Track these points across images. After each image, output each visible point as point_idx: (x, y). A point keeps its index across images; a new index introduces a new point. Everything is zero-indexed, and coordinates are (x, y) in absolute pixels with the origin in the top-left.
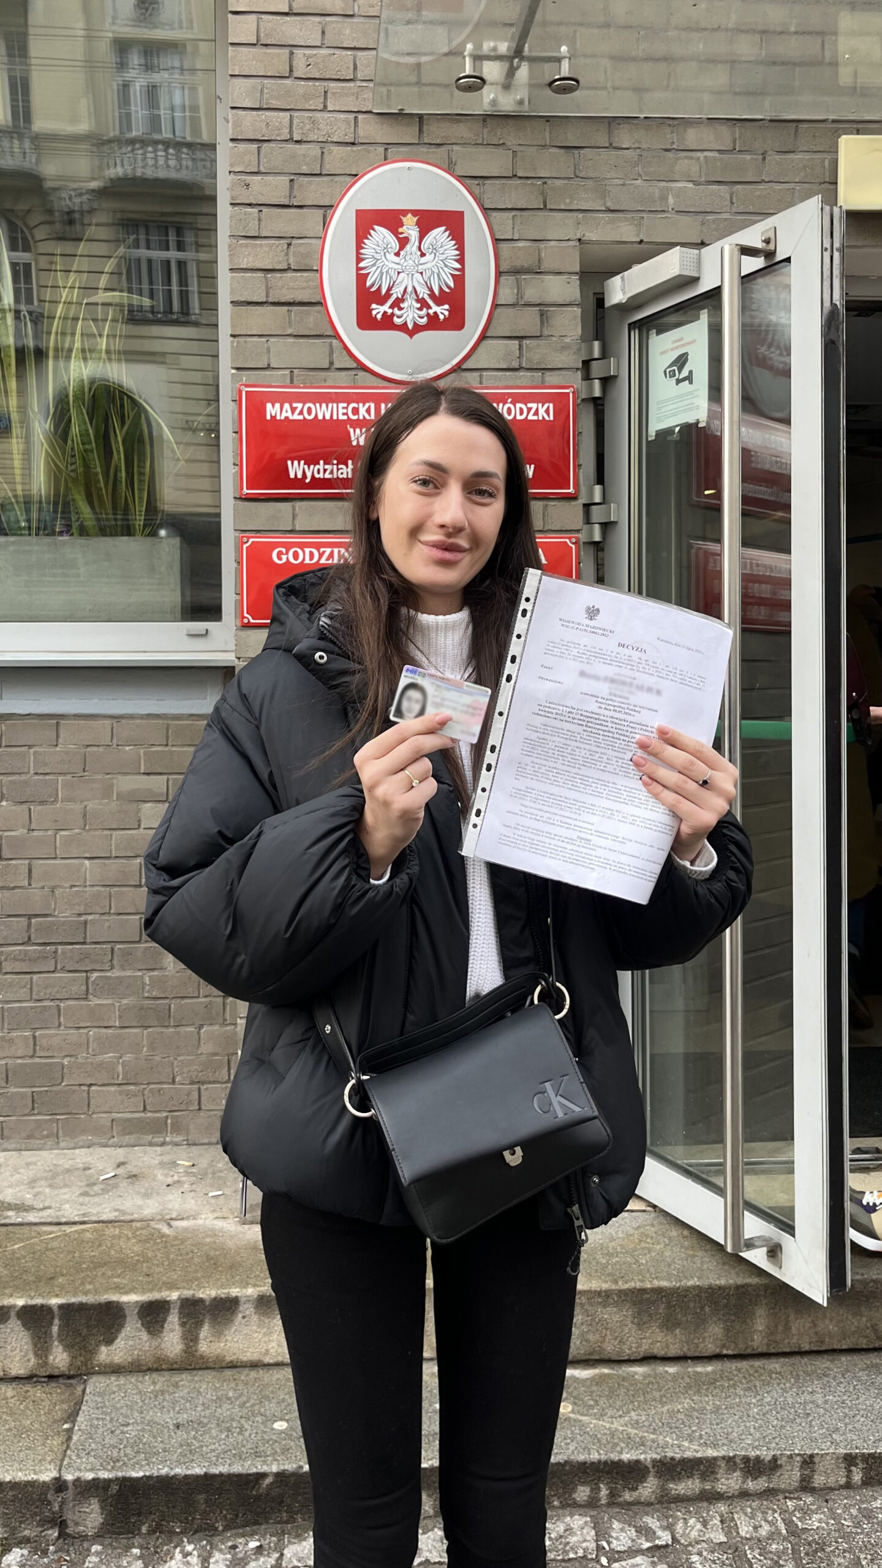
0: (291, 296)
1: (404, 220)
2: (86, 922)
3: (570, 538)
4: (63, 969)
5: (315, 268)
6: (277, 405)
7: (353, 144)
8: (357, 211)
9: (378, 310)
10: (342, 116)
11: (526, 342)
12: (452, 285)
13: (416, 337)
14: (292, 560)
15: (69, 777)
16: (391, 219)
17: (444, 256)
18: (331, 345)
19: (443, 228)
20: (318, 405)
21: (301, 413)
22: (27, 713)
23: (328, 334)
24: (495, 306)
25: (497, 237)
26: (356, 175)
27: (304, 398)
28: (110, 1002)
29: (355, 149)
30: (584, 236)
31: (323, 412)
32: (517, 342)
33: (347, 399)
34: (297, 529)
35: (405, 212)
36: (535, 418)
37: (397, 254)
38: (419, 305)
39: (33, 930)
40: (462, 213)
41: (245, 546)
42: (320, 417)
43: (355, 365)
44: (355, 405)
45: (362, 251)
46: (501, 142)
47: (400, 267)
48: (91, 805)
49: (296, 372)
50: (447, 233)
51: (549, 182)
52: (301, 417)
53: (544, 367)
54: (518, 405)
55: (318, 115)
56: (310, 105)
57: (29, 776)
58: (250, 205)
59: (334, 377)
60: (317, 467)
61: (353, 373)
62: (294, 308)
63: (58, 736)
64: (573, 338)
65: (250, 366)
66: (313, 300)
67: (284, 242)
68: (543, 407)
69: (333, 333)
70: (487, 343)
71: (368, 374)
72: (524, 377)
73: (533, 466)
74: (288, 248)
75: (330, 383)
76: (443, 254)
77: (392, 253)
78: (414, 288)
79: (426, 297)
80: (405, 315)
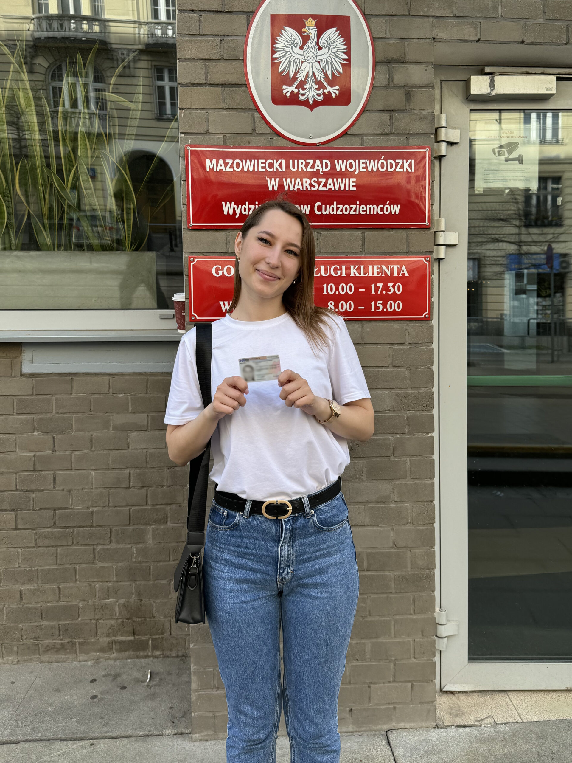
0: (223, 80)
1: (306, 22)
2: (92, 512)
3: (425, 258)
4: (78, 543)
5: (241, 58)
6: (214, 161)
8: (272, 16)
9: (288, 90)
11: (395, 114)
12: (341, 71)
13: (316, 110)
14: (226, 274)
15: (80, 415)
16: (297, 22)
17: (335, 50)
18: (254, 117)
19: (335, 29)
20: (243, 161)
21: (232, 167)
22: (51, 372)
23: (250, 108)
24: (373, 87)
25: (375, 36)
27: (233, 156)
28: (110, 564)
30: (437, 35)
31: (248, 166)
32: (388, 114)
33: (266, 156)
35: (307, 17)
36: (401, 170)
37: (301, 48)
38: (317, 87)
39: (57, 518)
40: (349, 18)
41: (192, 265)
42: (246, 169)
43: (270, 131)
44: (272, 161)
45: (276, 45)
47: (303, 57)
48: (95, 434)
49: (228, 136)
50: (338, 32)
52: (231, 170)
53: (408, 132)
54: (389, 161)
57: (52, 414)
58: (193, 12)
59: (255, 140)
60: (244, 206)
61: (269, 137)
62: (226, 88)
63: (72, 388)
64: (429, 111)
65: (194, 132)
66: (239, 83)
67: (218, 39)
68: (406, 162)
69: (253, 107)
70: (366, 115)
71: (280, 138)
72: (393, 140)
73: (399, 206)
74: (221, 44)
75: (252, 145)
76: (334, 48)
77: (298, 47)
78: (314, 73)
79: (322, 80)
80: (307, 94)
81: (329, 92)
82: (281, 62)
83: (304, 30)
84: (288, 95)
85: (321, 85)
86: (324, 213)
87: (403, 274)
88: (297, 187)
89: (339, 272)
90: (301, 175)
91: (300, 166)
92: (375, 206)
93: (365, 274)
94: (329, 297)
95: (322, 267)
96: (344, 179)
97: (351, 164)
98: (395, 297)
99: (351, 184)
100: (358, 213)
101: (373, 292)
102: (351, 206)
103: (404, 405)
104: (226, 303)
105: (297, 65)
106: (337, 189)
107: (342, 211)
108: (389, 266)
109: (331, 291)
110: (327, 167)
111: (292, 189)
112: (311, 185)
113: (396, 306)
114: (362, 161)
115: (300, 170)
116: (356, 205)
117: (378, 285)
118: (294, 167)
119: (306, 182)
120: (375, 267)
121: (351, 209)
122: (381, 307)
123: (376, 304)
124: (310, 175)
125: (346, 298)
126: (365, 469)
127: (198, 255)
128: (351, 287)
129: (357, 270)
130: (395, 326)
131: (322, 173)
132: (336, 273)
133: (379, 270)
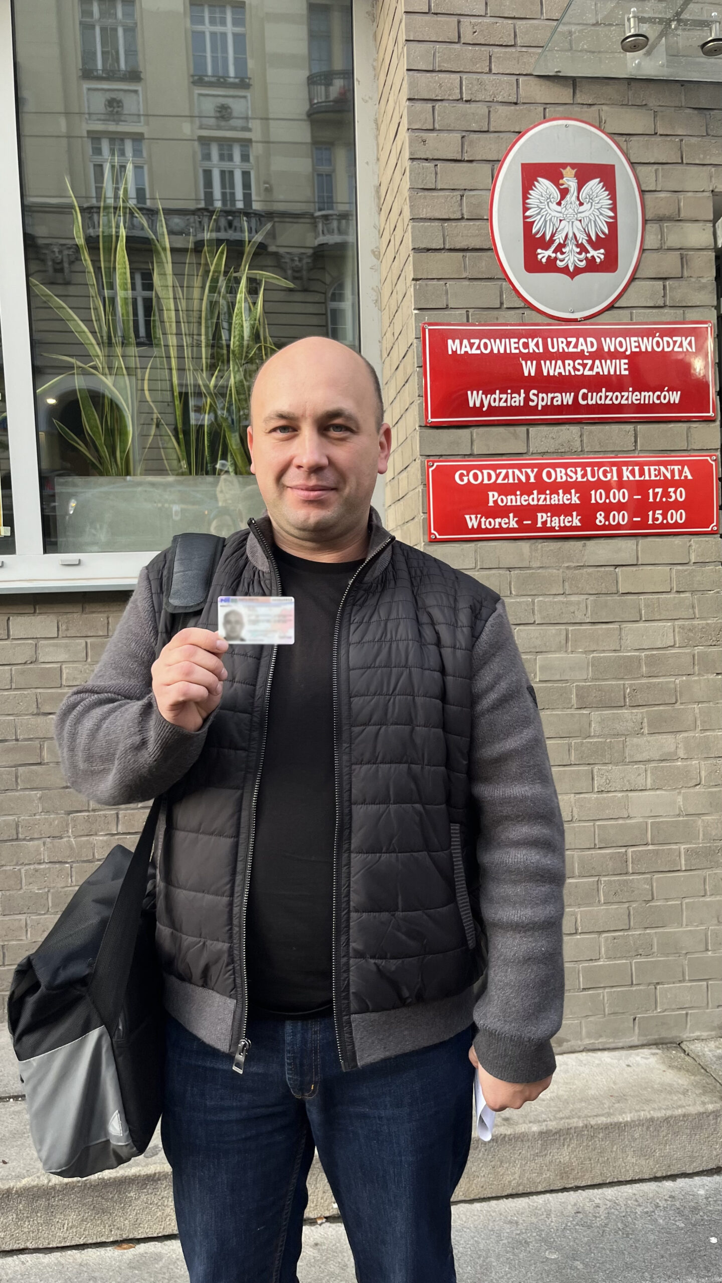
0: (465, 243)
1: (564, 172)
3: (710, 456)
5: (485, 218)
6: (457, 341)
7: (516, 104)
8: (523, 165)
9: (543, 255)
10: (506, 78)
11: (668, 283)
12: (606, 231)
13: (578, 278)
14: (472, 481)
16: (553, 172)
17: (599, 205)
18: (501, 287)
19: (598, 180)
20: (492, 340)
21: (478, 348)
23: (499, 276)
24: (643, 250)
25: (643, 189)
26: (519, 132)
27: (481, 335)
29: (517, 107)
30: (716, 187)
31: (498, 346)
32: (661, 283)
33: (519, 335)
34: (475, 453)
35: (564, 166)
36: (680, 350)
37: (559, 204)
38: (578, 250)
40: (613, 166)
41: (431, 470)
42: (496, 351)
43: (522, 305)
44: (525, 340)
45: (527, 201)
46: (644, 103)
47: (561, 215)
49: (471, 311)
50: (602, 184)
51: (685, 139)
52: (478, 352)
53: (685, 304)
54: (665, 339)
55: (485, 77)
56: (477, 68)
58: (426, 160)
59: (504, 315)
60: (493, 396)
61: (521, 311)
62: (468, 254)
64: (709, 279)
65: (432, 307)
66: (485, 247)
67: (458, 193)
68: (686, 339)
69: (503, 276)
70: (636, 283)
71: (534, 313)
72: (668, 313)
73: (679, 393)
74: (461, 199)
75: (499, 322)
76: (598, 203)
77: (555, 203)
78: (574, 234)
79: (584, 242)
80: (566, 259)
81: (593, 257)
82: (534, 222)
83: (561, 181)
84: (544, 260)
85: (583, 249)
86: (590, 403)
87: (686, 477)
88: (558, 370)
89: (609, 475)
90: (563, 356)
91: (561, 345)
92: (651, 393)
93: (640, 476)
94: (598, 507)
95: (589, 469)
96: (614, 361)
97: (621, 343)
98: (676, 506)
99: (622, 367)
100: (630, 402)
101: (651, 500)
102: (623, 394)
103: (689, 640)
104: (473, 517)
105: (554, 225)
106: (606, 373)
107: (611, 399)
108: (669, 467)
109: (601, 499)
110: (592, 346)
111: (551, 374)
112: (575, 369)
113: (678, 516)
114: (633, 339)
115: (561, 350)
116: (629, 392)
117: (657, 490)
118: (553, 347)
119: (569, 365)
120: (652, 468)
121: (622, 397)
122: (660, 518)
123: (654, 514)
124: (573, 356)
125: (619, 507)
126: (646, 720)
127: (436, 458)
128: (624, 493)
129: (630, 472)
130: (676, 542)
131: (587, 354)
132: (606, 476)
133: (657, 472)
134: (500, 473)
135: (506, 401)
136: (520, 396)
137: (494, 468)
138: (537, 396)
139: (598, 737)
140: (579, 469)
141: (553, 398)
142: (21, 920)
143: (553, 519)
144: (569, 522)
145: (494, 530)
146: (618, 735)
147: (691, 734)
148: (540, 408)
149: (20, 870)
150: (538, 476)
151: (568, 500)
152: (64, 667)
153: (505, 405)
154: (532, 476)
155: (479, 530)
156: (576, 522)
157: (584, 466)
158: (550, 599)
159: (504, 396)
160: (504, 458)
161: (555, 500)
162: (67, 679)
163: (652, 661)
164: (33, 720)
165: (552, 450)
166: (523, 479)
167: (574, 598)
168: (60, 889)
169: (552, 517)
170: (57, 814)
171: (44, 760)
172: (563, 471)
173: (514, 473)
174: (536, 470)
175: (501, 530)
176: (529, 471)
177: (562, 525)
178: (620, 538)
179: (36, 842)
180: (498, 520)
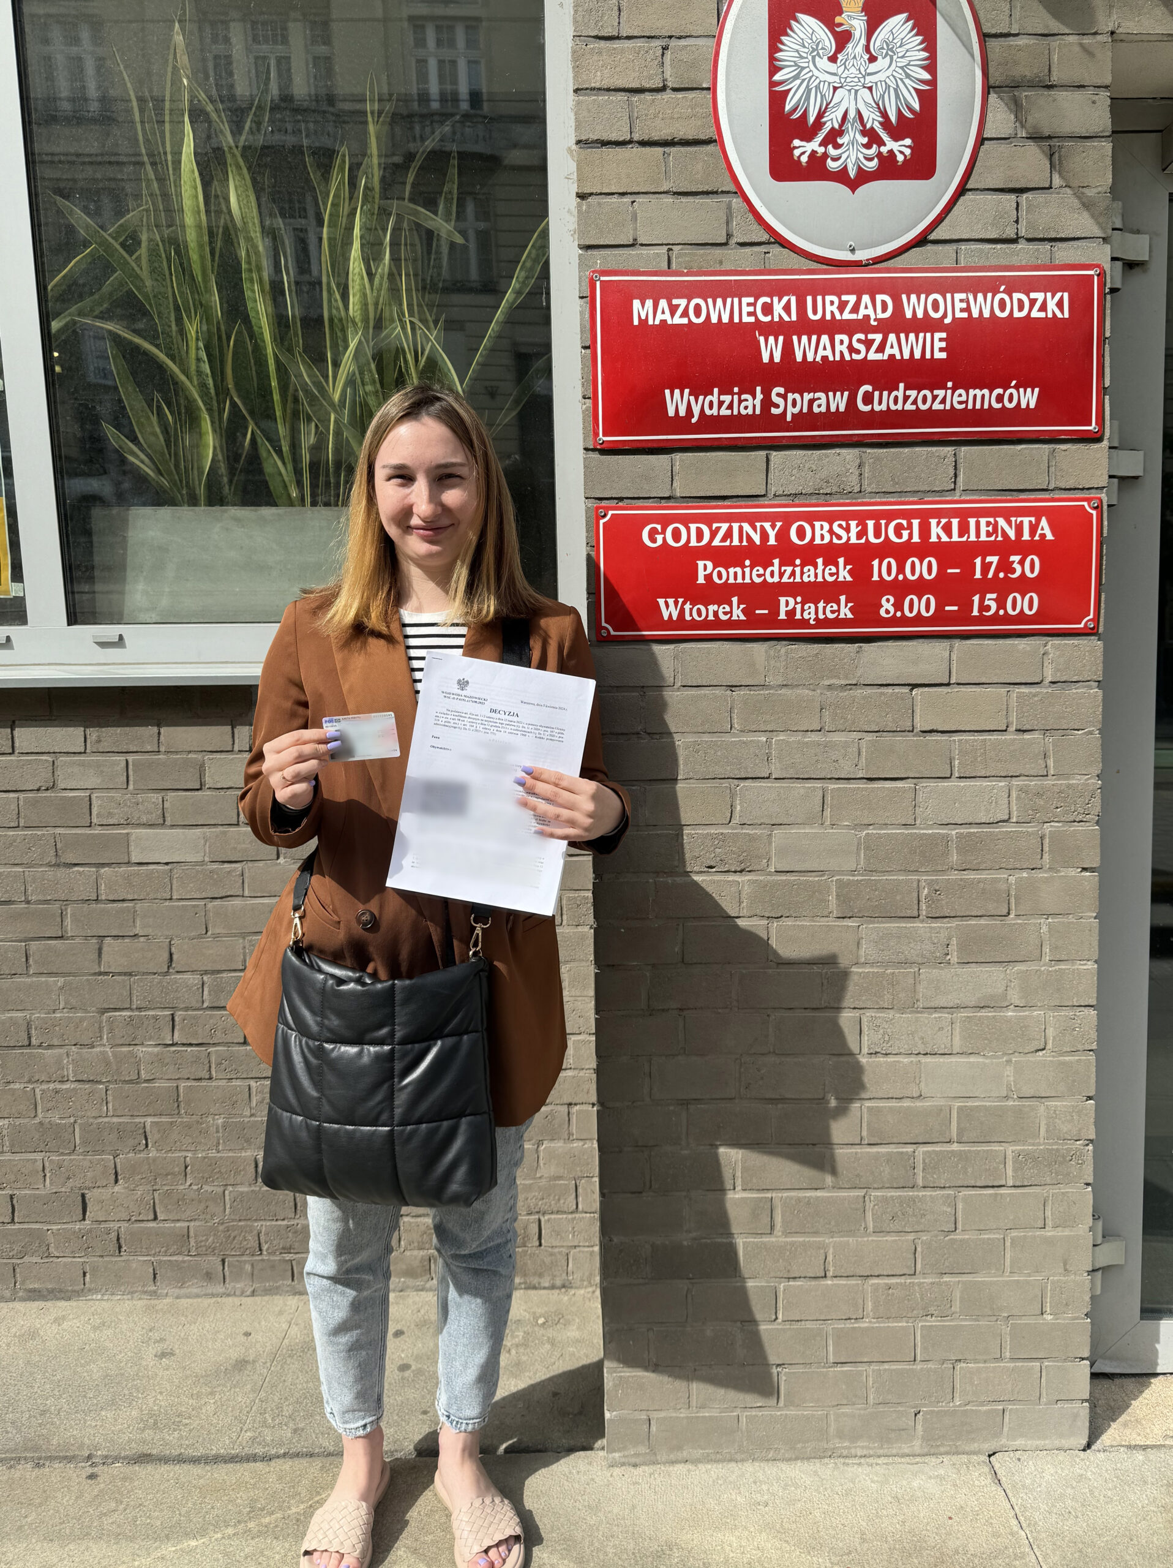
0: (671, 132)
3: (1088, 500)
5: (704, 86)
6: (649, 303)
9: (803, 149)
11: (1025, 197)
12: (916, 106)
13: (862, 189)
14: (670, 541)
17: (905, 61)
18: (729, 207)
19: (904, 16)
20: (709, 301)
21: (685, 314)
23: (724, 189)
24: (981, 140)
25: (987, 28)
27: (690, 291)
30: (1121, 23)
31: (718, 311)
32: (1012, 197)
33: (756, 290)
34: (677, 494)
36: (1042, 315)
37: (833, 59)
38: (865, 140)
41: (603, 520)
42: (714, 319)
43: (765, 237)
44: (768, 300)
45: (778, 55)
47: (837, 79)
49: (675, 249)
50: (910, 23)
52: (685, 321)
53: (1053, 236)
54: (1016, 296)
59: (732, 257)
60: (709, 398)
61: (763, 249)
62: (673, 150)
64: (1101, 188)
65: (607, 242)
66: (702, 137)
67: (657, 43)
68: (1053, 297)
69: (731, 187)
70: (969, 196)
71: (785, 251)
72: (1023, 252)
73: (1037, 390)
74: (663, 55)
75: (727, 266)
76: (903, 57)
77: (825, 58)
78: (859, 113)
79: (877, 127)
80: (844, 157)
81: (891, 152)
82: (789, 90)
83: (838, 20)
84: (804, 159)
85: (873, 139)
86: (877, 408)
87: (1043, 536)
88: (821, 352)
89: (905, 534)
90: (830, 327)
91: (829, 308)
92: (986, 392)
93: (961, 535)
94: (885, 587)
95: (871, 524)
96: (921, 335)
97: (935, 304)
98: (1023, 585)
99: (936, 347)
100: (948, 407)
101: (978, 575)
102: (935, 392)
103: (1036, 811)
104: (671, 601)
105: (823, 96)
106: (906, 356)
107: (915, 402)
108: (1013, 519)
109: (889, 573)
110: (884, 309)
111: (810, 358)
112: (852, 349)
113: (1025, 604)
114: (958, 296)
115: (828, 317)
116: (946, 388)
117: (989, 559)
118: (815, 312)
119: (842, 342)
120: (983, 521)
121: (935, 398)
122: (994, 606)
123: (982, 600)
124: (849, 328)
125: (920, 587)
126: (954, 941)
127: (613, 503)
128: (930, 564)
129: (943, 528)
130: (1021, 647)
131: (875, 323)
132: (900, 536)
133: (990, 529)
134: (718, 529)
135: (731, 407)
136: (754, 398)
137: (709, 520)
138: (785, 397)
139: (872, 965)
140: (853, 524)
141: (811, 402)
142: (36, 1160)
143: (806, 607)
144: (833, 612)
145: (706, 624)
146: (906, 963)
147: (1033, 966)
148: (789, 418)
149: (34, 1089)
150: (783, 535)
151: (831, 575)
152: (94, 797)
153: (729, 412)
154: (772, 534)
155: (681, 622)
156: (846, 612)
157: (861, 518)
158: (799, 737)
159: (727, 399)
160: (727, 503)
161: (809, 575)
162: (98, 815)
163: (968, 845)
164: (50, 873)
165: (809, 490)
166: (757, 539)
167: (837, 738)
168: (91, 1120)
169: (803, 603)
170: (86, 1011)
171: (66, 932)
172: (826, 526)
173: (741, 529)
174: (779, 524)
175: (717, 623)
176: (767, 526)
177: (821, 616)
178: (921, 641)
179: (56, 1051)
180: (712, 608)
